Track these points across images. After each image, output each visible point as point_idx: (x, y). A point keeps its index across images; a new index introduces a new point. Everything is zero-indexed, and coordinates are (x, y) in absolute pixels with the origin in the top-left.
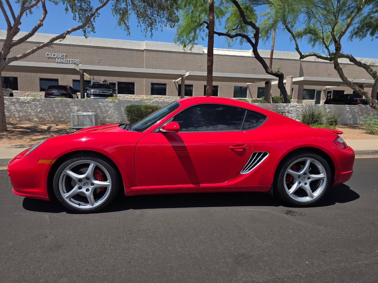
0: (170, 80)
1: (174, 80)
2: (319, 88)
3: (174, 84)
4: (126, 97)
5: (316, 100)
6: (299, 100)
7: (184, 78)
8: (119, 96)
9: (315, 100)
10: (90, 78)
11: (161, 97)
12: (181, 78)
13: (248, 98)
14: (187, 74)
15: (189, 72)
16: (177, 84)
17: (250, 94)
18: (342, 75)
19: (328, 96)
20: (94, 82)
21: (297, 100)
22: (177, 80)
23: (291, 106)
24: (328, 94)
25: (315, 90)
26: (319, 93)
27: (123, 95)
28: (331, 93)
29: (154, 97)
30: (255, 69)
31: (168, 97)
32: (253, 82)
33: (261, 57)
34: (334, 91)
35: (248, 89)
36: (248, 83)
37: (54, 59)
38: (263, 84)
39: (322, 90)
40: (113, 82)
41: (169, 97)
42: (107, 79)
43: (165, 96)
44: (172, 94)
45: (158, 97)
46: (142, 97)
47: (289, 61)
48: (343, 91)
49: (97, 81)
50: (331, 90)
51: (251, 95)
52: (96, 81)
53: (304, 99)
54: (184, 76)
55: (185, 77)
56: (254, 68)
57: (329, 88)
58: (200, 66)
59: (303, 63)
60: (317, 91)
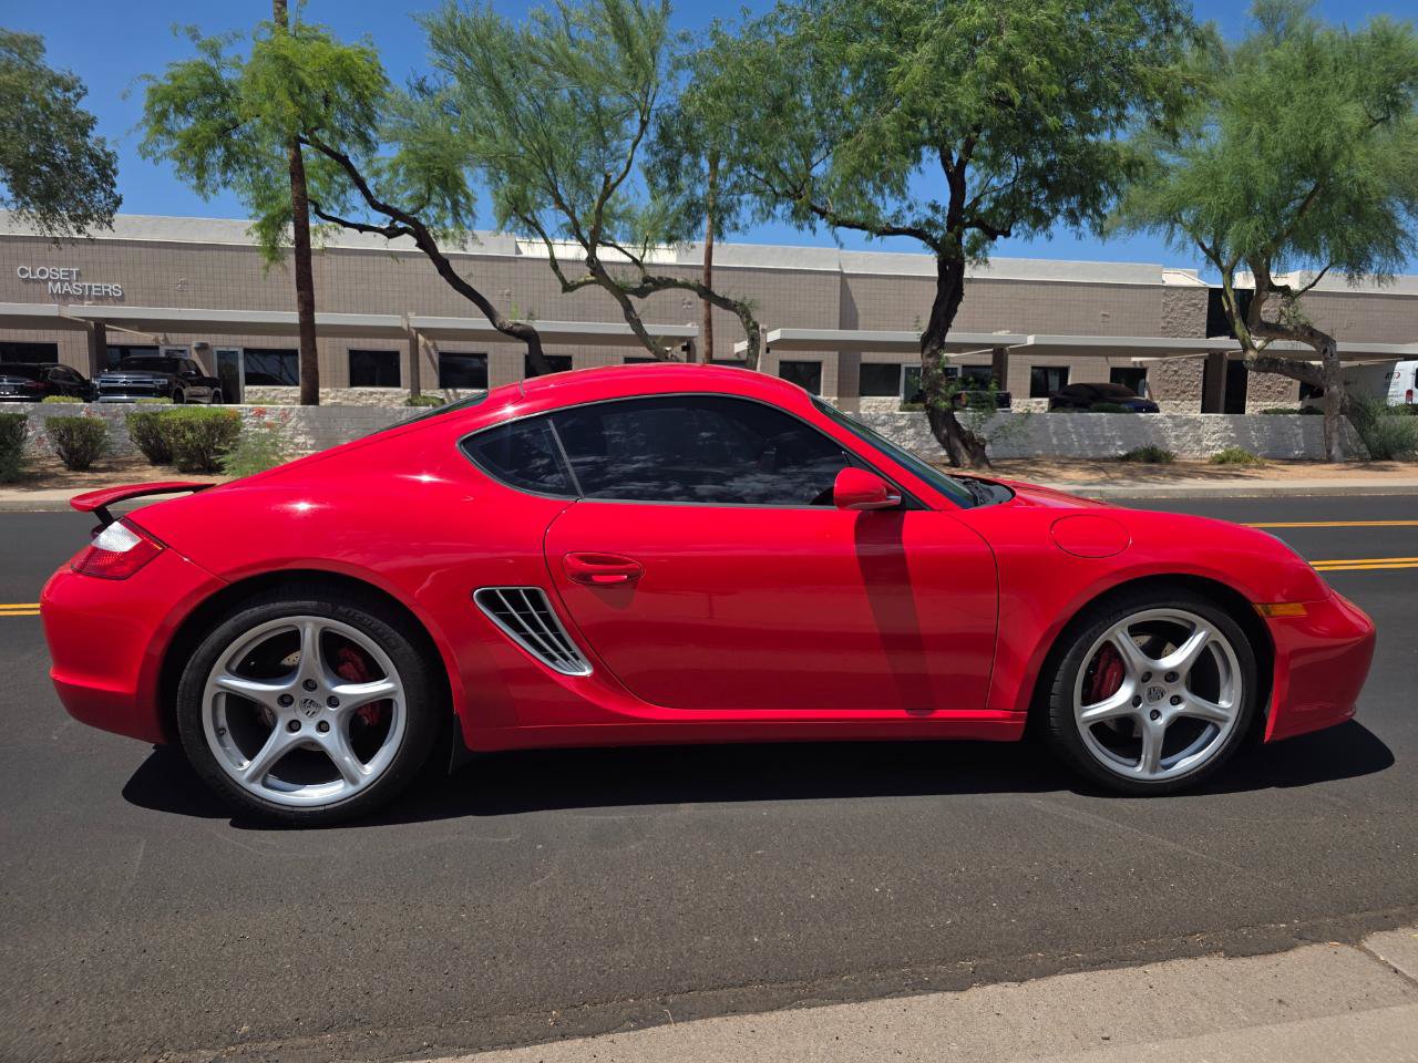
4: (273, 394)
6: (846, 399)
8: (250, 392)
9: (901, 397)
10: (156, 340)
11: (384, 394)
16: (433, 351)
20: (167, 352)
21: (836, 398)
25: (899, 365)
27: (262, 388)
29: (361, 394)
30: (690, 303)
37: (42, 285)
40: (231, 349)
42: (208, 342)
43: (397, 389)
45: (372, 393)
47: (802, 276)
49: (179, 348)
52: (174, 348)
53: (863, 395)
56: (690, 300)
58: (508, 295)
59: (854, 280)
60: (907, 369)
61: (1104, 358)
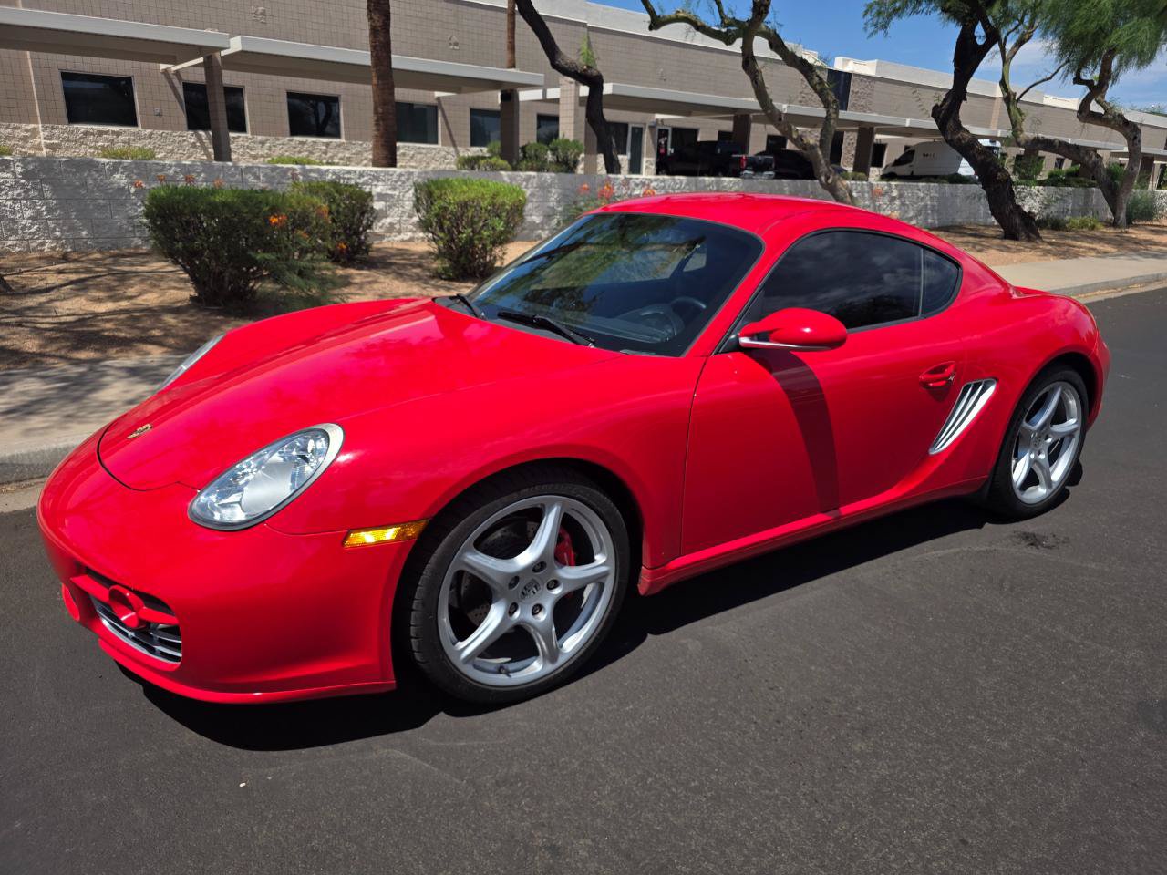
0: (145, 65)
1: (163, 66)
2: (639, 120)
3: (164, 81)
5: (632, 156)
7: (219, 59)
9: (628, 156)
11: (118, 134)
12: (201, 60)
13: (443, 145)
14: (235, 45)
15: (242, 39)
16: (176, 81)
17: (447, 132)
18: (761, 93)
19: (659, 145)
22: (175, 68)
23: (638, 182)
24: (659, 138)
25: (626, 125)
26: (638, 133)
28: (667, 136)
29: (87, 133)
30: (456, 44)
31: (148, 131)
32: (458, 90)
33: (539, 16)
34: (675, 130)
35: (440, 113)
36: (437, 94)
38: (494, 100)
39: (645, 124)
41: (152, 134)
43: (133, 129)
44: (159, 121)
45: (101, 133)
46: (27, 130)
48: (695, 132)
50: (666, 128)
51: (451, 135)
54: (217, 54)
55: (222, 58)
56: (455, 39)
57: (662, 121)
59: (595, 34)
60: (633, 129)
61: (762, 126)
